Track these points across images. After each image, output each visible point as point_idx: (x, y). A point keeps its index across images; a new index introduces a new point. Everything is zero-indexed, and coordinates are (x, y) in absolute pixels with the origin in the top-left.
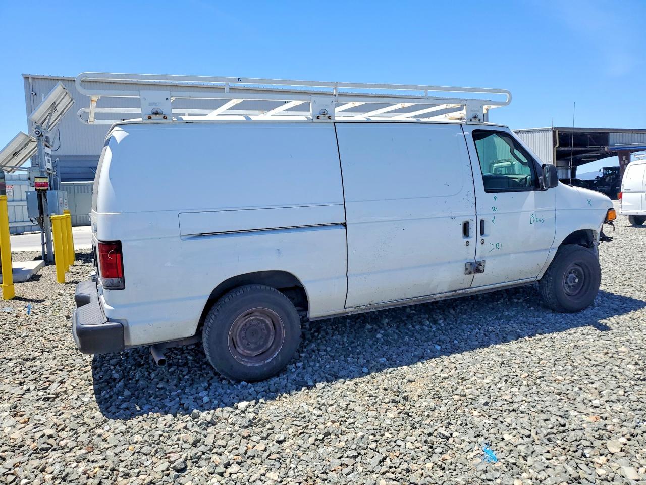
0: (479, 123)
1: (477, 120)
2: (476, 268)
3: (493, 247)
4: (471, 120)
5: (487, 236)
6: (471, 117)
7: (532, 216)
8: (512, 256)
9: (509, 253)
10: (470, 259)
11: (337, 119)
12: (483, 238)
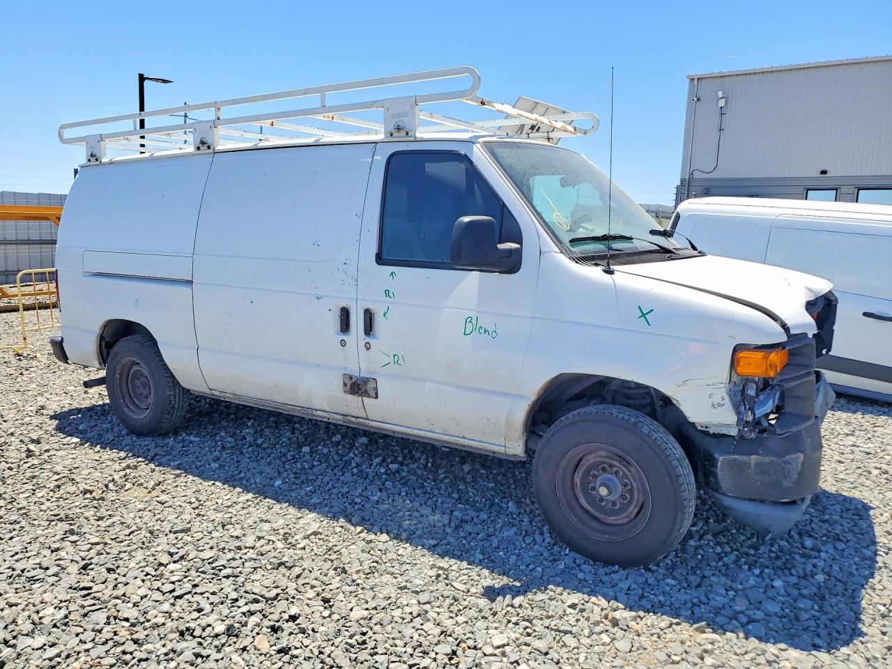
0: (407, 139)
1: (403, 133)
2: (358, 387)
3: (387, 360)
4: (392, 135)
5: (376, 338)
6: (392, 129)
7: (468, 320)
8: (429, 385)
9: (425, 380)
10: (351, 370)
11: (218, 148)
12: (368, 340)
